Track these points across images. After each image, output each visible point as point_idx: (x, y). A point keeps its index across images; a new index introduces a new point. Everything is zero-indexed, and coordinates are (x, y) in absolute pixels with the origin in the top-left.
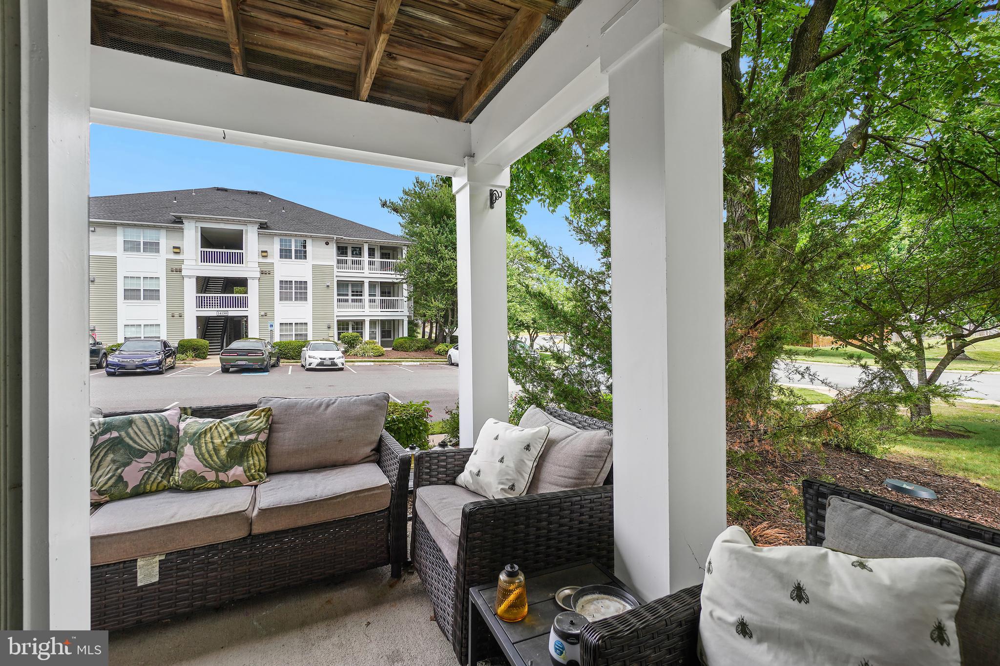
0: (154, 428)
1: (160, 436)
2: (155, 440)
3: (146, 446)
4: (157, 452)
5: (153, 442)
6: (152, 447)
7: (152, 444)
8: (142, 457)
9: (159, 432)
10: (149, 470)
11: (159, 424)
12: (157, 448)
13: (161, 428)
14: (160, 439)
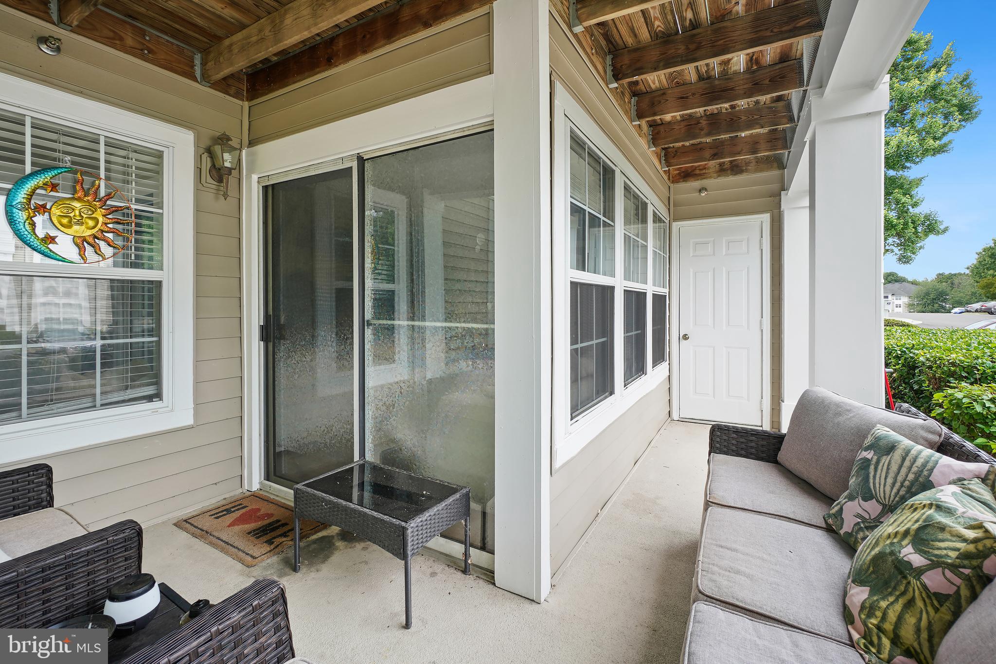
0: (904, 470)
1: (902, 486)
2: (892, 489)
3: (878, 488)
4: (884, 506)
5: (888, 488)
6: (882, 495)
7: (884, 491)
8: (865, 499)
9: (905, 480)
10: (863, 522)
11: (914, 469)
12: (887, 500)
13: (911, 477)
14: (899, 491)
